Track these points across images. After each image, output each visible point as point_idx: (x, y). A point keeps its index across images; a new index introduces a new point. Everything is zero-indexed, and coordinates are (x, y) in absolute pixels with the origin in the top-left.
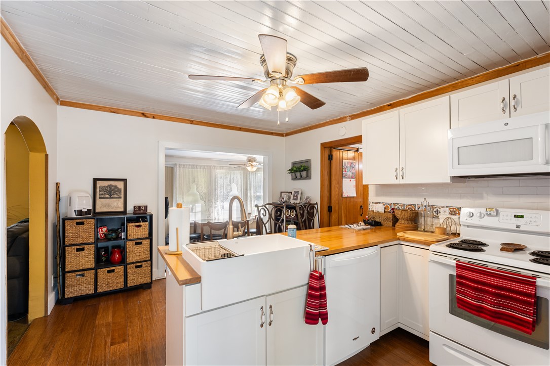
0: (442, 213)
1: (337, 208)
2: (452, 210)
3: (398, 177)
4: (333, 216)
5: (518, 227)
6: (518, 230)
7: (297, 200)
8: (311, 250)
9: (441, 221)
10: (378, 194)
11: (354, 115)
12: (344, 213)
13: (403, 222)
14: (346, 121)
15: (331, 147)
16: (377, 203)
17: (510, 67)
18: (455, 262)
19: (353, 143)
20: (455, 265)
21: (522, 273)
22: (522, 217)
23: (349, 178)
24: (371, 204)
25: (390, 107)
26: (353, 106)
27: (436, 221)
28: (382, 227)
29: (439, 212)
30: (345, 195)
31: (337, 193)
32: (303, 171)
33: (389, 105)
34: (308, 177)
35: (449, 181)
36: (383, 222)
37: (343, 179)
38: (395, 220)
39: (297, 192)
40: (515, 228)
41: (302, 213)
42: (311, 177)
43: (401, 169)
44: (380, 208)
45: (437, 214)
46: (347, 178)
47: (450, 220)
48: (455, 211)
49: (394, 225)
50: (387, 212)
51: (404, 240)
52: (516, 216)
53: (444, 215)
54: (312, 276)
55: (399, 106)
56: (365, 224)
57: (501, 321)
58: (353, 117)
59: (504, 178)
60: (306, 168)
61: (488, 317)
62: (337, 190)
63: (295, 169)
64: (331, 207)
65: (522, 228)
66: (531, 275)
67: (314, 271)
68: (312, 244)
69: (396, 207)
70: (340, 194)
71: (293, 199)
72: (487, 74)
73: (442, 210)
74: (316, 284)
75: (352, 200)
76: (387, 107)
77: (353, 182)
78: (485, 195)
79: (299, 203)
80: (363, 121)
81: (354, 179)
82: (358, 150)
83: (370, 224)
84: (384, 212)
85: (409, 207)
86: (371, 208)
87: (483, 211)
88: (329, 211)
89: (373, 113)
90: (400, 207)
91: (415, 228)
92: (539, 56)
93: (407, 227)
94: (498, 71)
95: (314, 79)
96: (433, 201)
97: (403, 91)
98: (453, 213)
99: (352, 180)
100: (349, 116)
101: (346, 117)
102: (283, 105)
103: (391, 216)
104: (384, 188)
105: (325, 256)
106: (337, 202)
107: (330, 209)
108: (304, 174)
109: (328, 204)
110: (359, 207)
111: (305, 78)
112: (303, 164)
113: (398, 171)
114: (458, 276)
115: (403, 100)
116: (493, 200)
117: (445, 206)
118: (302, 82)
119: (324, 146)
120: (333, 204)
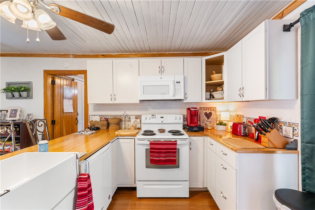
0: (132, 118)
1: (59, 121)
2: (136, 117)
3: (112, 99)
4: (56, 128)
5: (162, 122)
6: (162, 123)
7: (15, 117)
8: (77, 158)
9: (132, 123)
10: (95, 110)
11: (77, 55)
12: (65, 124)
13: (114, 125)
14: (70, 58)
15: (54, 75)
16: (95, 115)
17: (158, 54)
18: (149, 142)
19: (71, 75)
20: (149, 144)
21: (172, 141)
22: (163, 117)
23: (68, 99)
24: (90, 116)
25: (103, 56)
26: (79, 49)
27: (129, 123)
28: (101, 130)
29: (131, 118)
30: (65, 111)
31: (59, 110)
32: (23, 91)
33: (102, 55)
34: (29, 96)
35: (138, 102)
36: (101, 127)
37: (64, 100)
38: (108, 125)
39: (16, 111)
40: (161, 122)
41: (32, 128)
42: (32, 97)
43: (114, 95)
44: (97, 119)
45: (130, 119)
46: (66, 99)
47: (136, 122)
48: (138, 117)
49: (108, 127)
50: (102, 121)
51: (121, 136)
52: (161, 117)
53: (133, 120)
54: (79, 180)
55: (109, 57)
56: (90, 130)
57: (167, 163)
58: (76, 56)
59: (156, 101)
60: (27, 89)
61: (163, 163)
62: (60, 108)
63: (13, 89)
64: (55, 121)
65: (163, 122)
66: (174, 141)
67: (80, 175)
68: (77, 153)
69: (107, 117)
70: (62, 110)
71: (10, 117)
72: (150, 54)
73: (132, 117)
74: (84, 185)
75: (70, 114)
76: (101, 56)
77: (71, 102)
78: (149, 109)
79: (19, 120)
80: (87, 61)
81: (72, 100)
82: (73, 80)
83: (94, 129)
84: (100, 121)
85: (115, 117)
86: (91, 119)
87: (151, 116)
88: (52, 123)
89: (92, 58)
90: (110, 117)
91: (120, 128)
92: (166, 53)
93: (116, 128)
94: (154, 54)
95: (70, 14)
96: (128, 113)
97: (114, 49)
98: (137, 118)
99: (70, 100)
100: (72, 55)
101: (69, 55)
102: (31, 24)
103: (106, 123)
104: (100, 106)
105: (85, 159)
106: (60, 116)
107: (53, 122)
108: (24, 94)
109: (51, 118)
110: (75, 119)
111: (62, 9)
112: (24, 86)
113: (112, 96)
114: (151, 149)
115: (112, 55)
116: (152, 111)
117: (133, 115)
118: (57, 11)
119: (47, 73)
120: (56, 118)
